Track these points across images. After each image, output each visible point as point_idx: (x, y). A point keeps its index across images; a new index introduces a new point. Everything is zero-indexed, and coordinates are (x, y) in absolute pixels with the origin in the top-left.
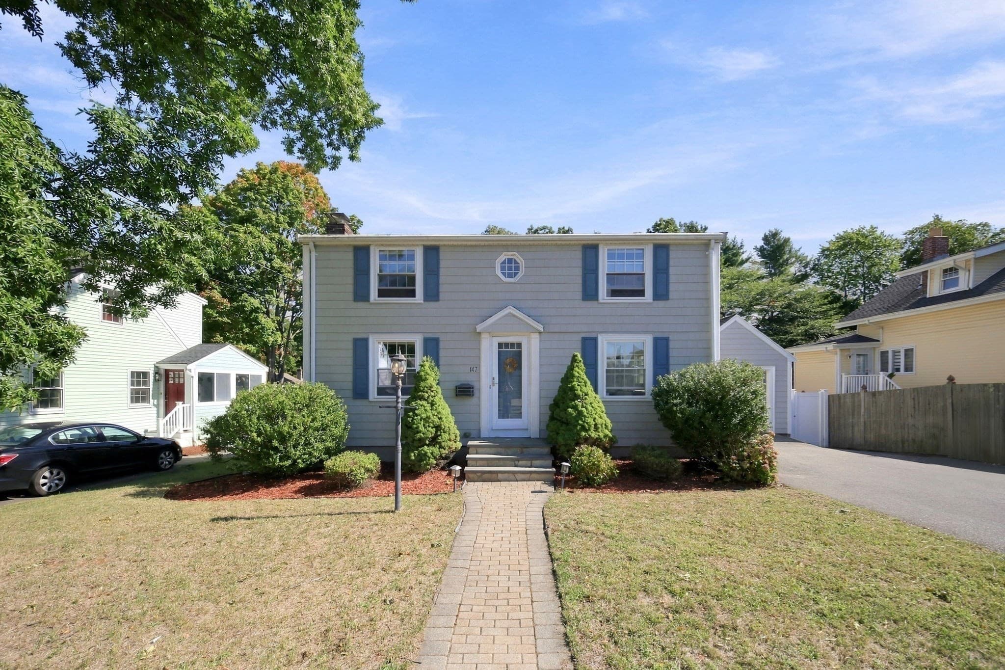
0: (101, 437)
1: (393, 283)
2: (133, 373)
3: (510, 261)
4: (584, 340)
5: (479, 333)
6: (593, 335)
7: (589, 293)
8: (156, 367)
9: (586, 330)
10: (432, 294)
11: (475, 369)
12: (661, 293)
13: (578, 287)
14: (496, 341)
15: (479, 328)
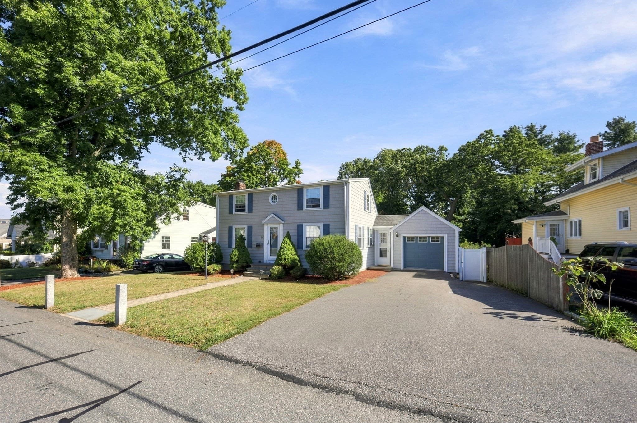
0: (173, 258)
1: (240, 207)
2: (192, 238)
3: (275, 196)
4: (298, 225)
5: (264, 224)
6: (301, 224)
7: (300, 207)
8: (200, 235)
9: (299, 221)
10: (250, 211)
11: (263, 237)
12: (326, 206)
13: (296, 205)
14: (269, 226)
15: (263, 222)
